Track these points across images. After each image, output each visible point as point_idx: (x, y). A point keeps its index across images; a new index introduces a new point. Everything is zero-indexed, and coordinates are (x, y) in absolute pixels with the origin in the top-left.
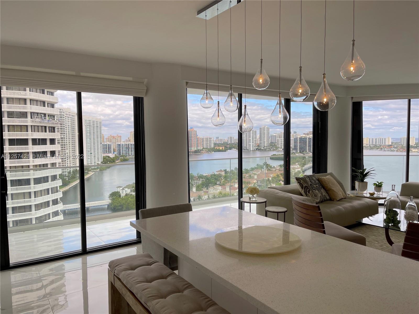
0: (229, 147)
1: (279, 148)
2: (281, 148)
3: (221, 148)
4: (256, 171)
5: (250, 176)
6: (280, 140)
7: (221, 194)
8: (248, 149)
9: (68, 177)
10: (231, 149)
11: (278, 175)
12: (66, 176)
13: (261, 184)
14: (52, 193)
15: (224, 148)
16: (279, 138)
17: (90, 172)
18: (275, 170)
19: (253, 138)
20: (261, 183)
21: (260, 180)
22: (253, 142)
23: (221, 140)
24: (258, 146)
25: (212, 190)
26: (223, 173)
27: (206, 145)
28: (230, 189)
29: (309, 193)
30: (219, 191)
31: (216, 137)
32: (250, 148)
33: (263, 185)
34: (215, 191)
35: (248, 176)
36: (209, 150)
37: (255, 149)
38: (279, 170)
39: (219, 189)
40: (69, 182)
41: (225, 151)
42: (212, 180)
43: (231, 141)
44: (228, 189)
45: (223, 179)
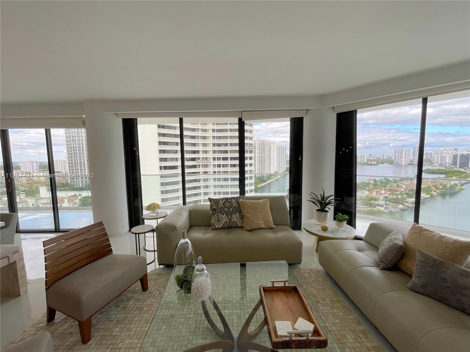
0: (381, 162)
1: (435, 163)
2: (437, 163)
3: (373, 163)
4: (405, 181)
5: (398, 185)
6: (436, 157)
7: (368, 197)
8: (400, 164)
9: (266, 178)
10: (382, 164)
11: (429, 186)
12: (265, 177)
13: (409, 193)
14: (250, 186)
15: (376, 162)
16: (436, 154)
17: (278, 176)
18: (427, 182)
19: (405, 155)
20: (409, 191)
21: (408, 189)
22: (405, 158)
23: (374, 157)
24: (411, 161)
25: (360, 193)
26: (372, 182)
27: (360, 161)
28: (376, 194)
29: (214, 216)
30: (366, 194)
31: (370, 155)
32: (402, 163)
33: (411, 193)
34: (362, 195)
35: (395, 185)
36: (362, 164)
37: (408, 164)
38: (432, 182)
39: (366, 193)
40: (266, 181)
41: (377, 165)
42: (361, 186)
43: (383, 157)
44: (374, 194)
45: (372, 186)
